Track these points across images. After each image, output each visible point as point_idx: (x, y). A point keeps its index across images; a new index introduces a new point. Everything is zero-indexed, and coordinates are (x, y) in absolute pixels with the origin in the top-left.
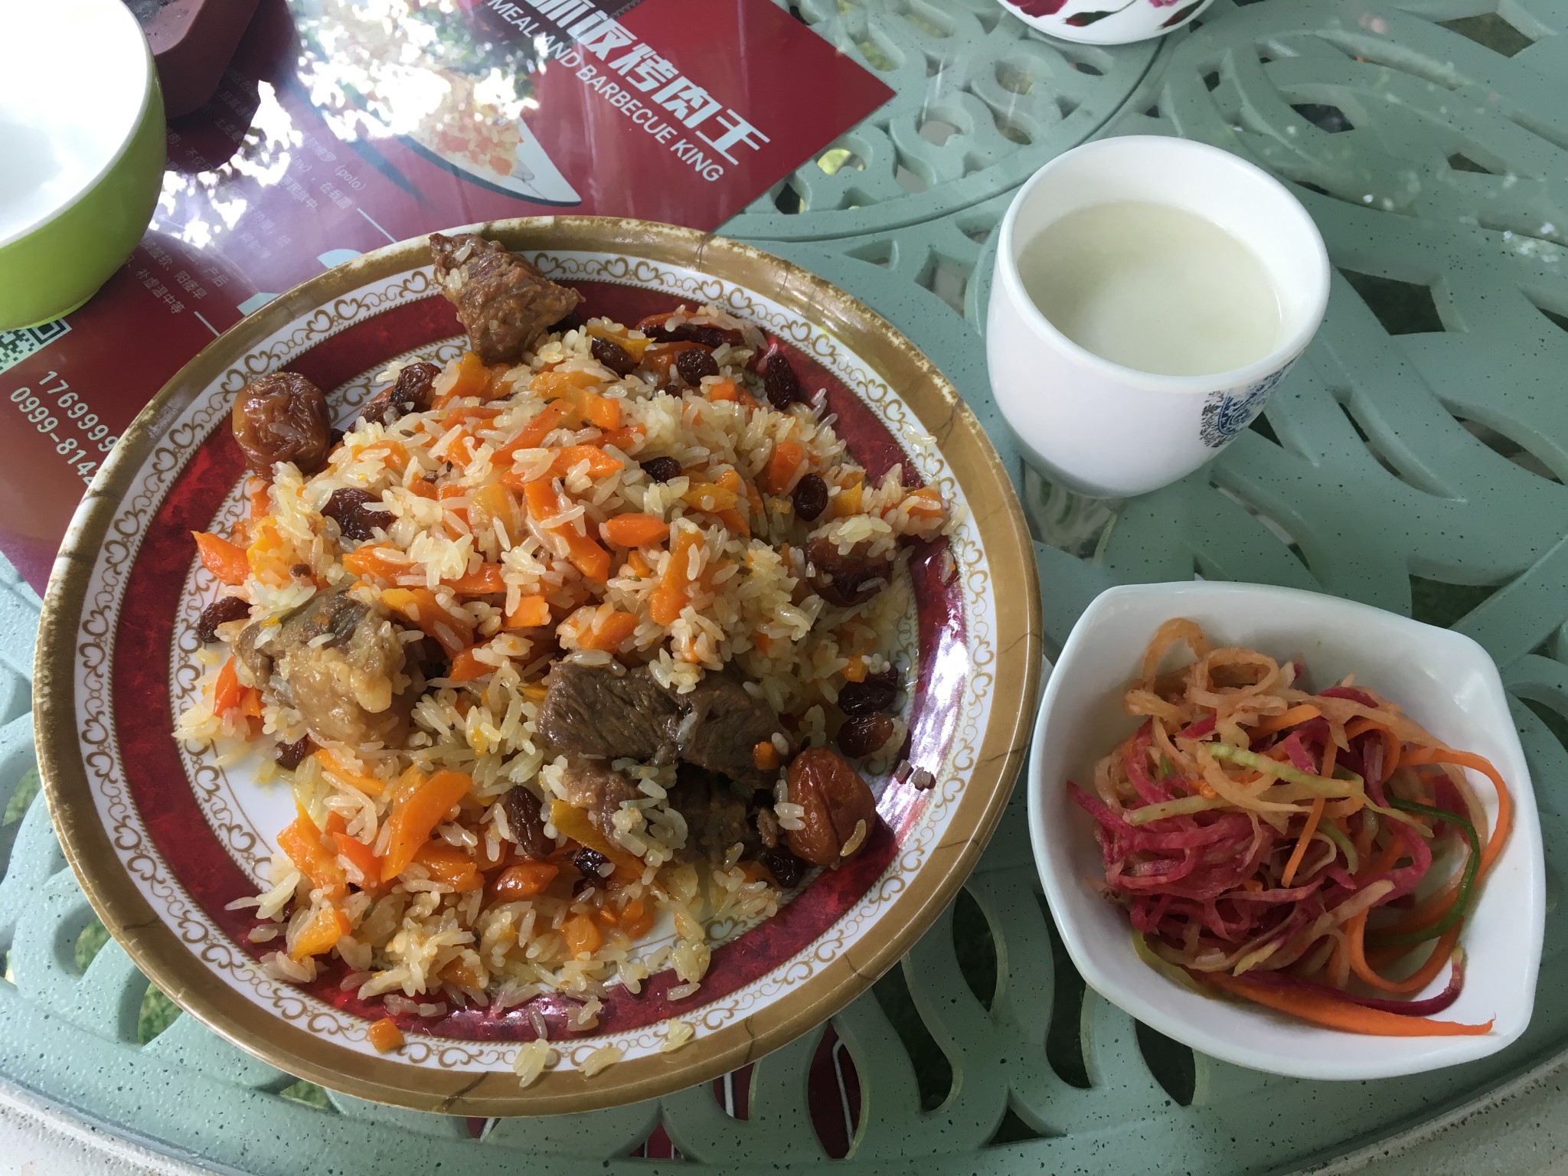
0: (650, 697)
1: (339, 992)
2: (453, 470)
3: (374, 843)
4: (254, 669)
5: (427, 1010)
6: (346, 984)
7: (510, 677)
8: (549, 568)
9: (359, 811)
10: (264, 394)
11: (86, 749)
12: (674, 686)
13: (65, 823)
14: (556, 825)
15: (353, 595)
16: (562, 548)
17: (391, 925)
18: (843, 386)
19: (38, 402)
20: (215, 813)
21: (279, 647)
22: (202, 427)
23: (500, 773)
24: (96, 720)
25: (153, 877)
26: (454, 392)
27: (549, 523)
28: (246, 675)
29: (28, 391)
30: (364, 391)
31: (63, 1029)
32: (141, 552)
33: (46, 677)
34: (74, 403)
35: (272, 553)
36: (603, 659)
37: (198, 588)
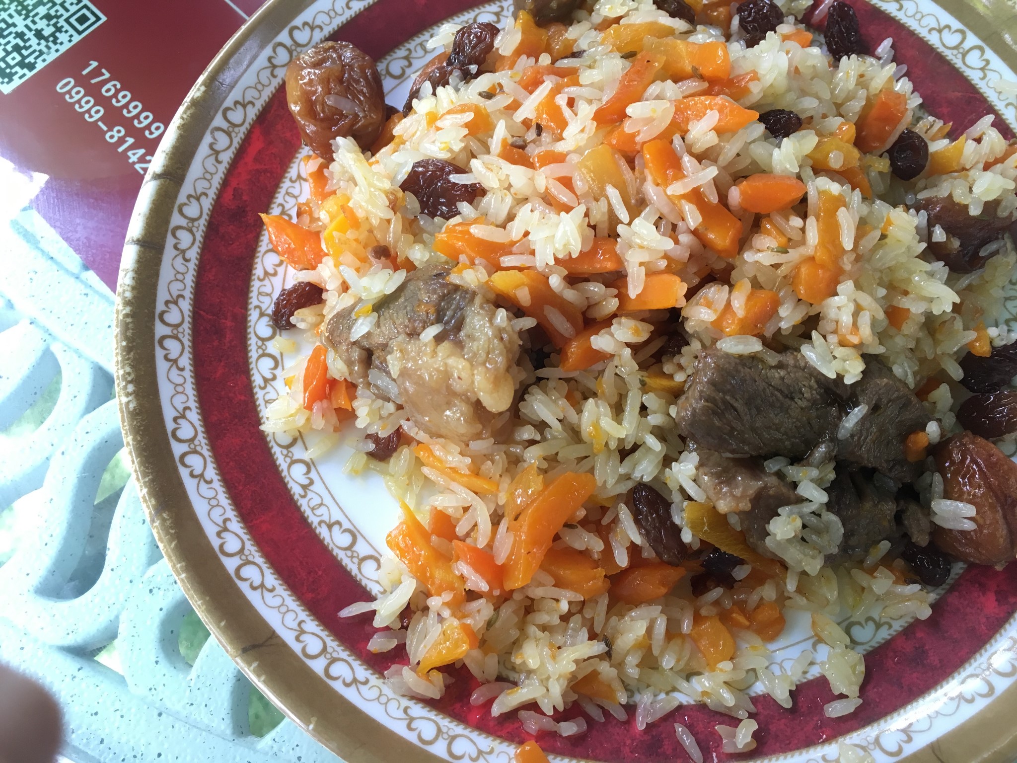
0: (811, 387)
1: (470, 708)
2: (544, 134)
3: (490, 546)
4: (349, 363)
5: (568, 729)
6: (476, 698)
7: (627, 363)
8: (677, 242)
9: (466, 509)
10: (316, 65)
11: (178, 449)
12: (840, 377)
13: (167, 533)
14: (693, 528)
15: (454, 278)
16: (693, 217)
17: (514, 633)
18: (912, 34)
19: (83, 92)
20: (313, 509)
21: (381, 340)
22: (253, 104)
23: (622, 470)
24: (183, 416)
25: (262, 586)
26: (518, 53)
27: (677, 189)
28: (337, 367)
29: (73, 82)
30: (406, 63)
31: (176, 726)
32: (207, 237)
33: (129, 374)
34: (117, 92)
35: (351, 234)
36: (755, 346)
37: (266, 274)
